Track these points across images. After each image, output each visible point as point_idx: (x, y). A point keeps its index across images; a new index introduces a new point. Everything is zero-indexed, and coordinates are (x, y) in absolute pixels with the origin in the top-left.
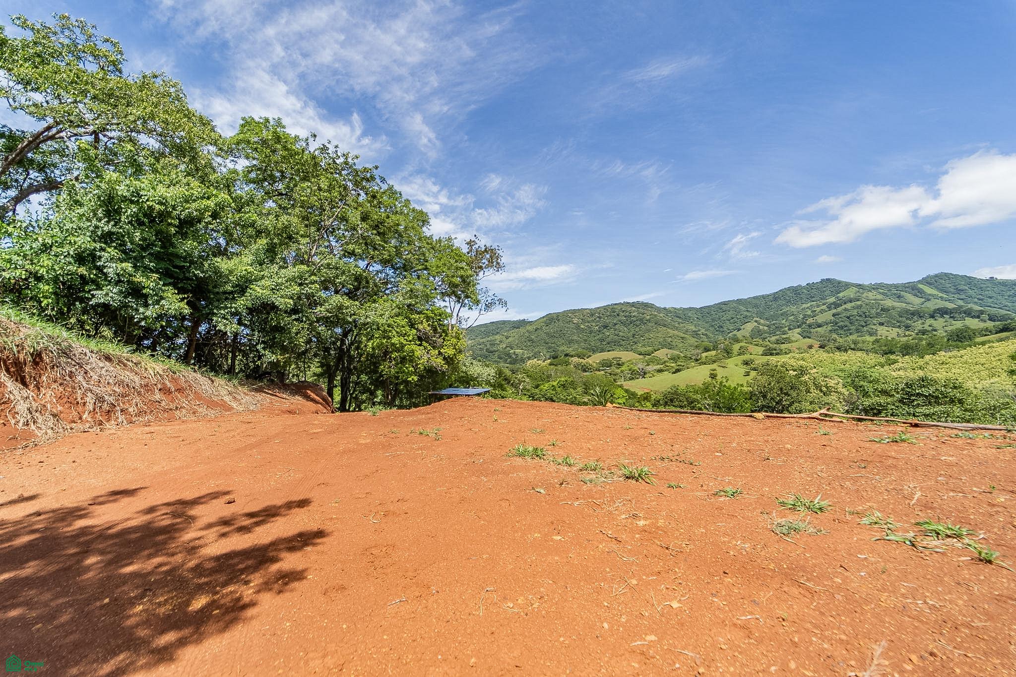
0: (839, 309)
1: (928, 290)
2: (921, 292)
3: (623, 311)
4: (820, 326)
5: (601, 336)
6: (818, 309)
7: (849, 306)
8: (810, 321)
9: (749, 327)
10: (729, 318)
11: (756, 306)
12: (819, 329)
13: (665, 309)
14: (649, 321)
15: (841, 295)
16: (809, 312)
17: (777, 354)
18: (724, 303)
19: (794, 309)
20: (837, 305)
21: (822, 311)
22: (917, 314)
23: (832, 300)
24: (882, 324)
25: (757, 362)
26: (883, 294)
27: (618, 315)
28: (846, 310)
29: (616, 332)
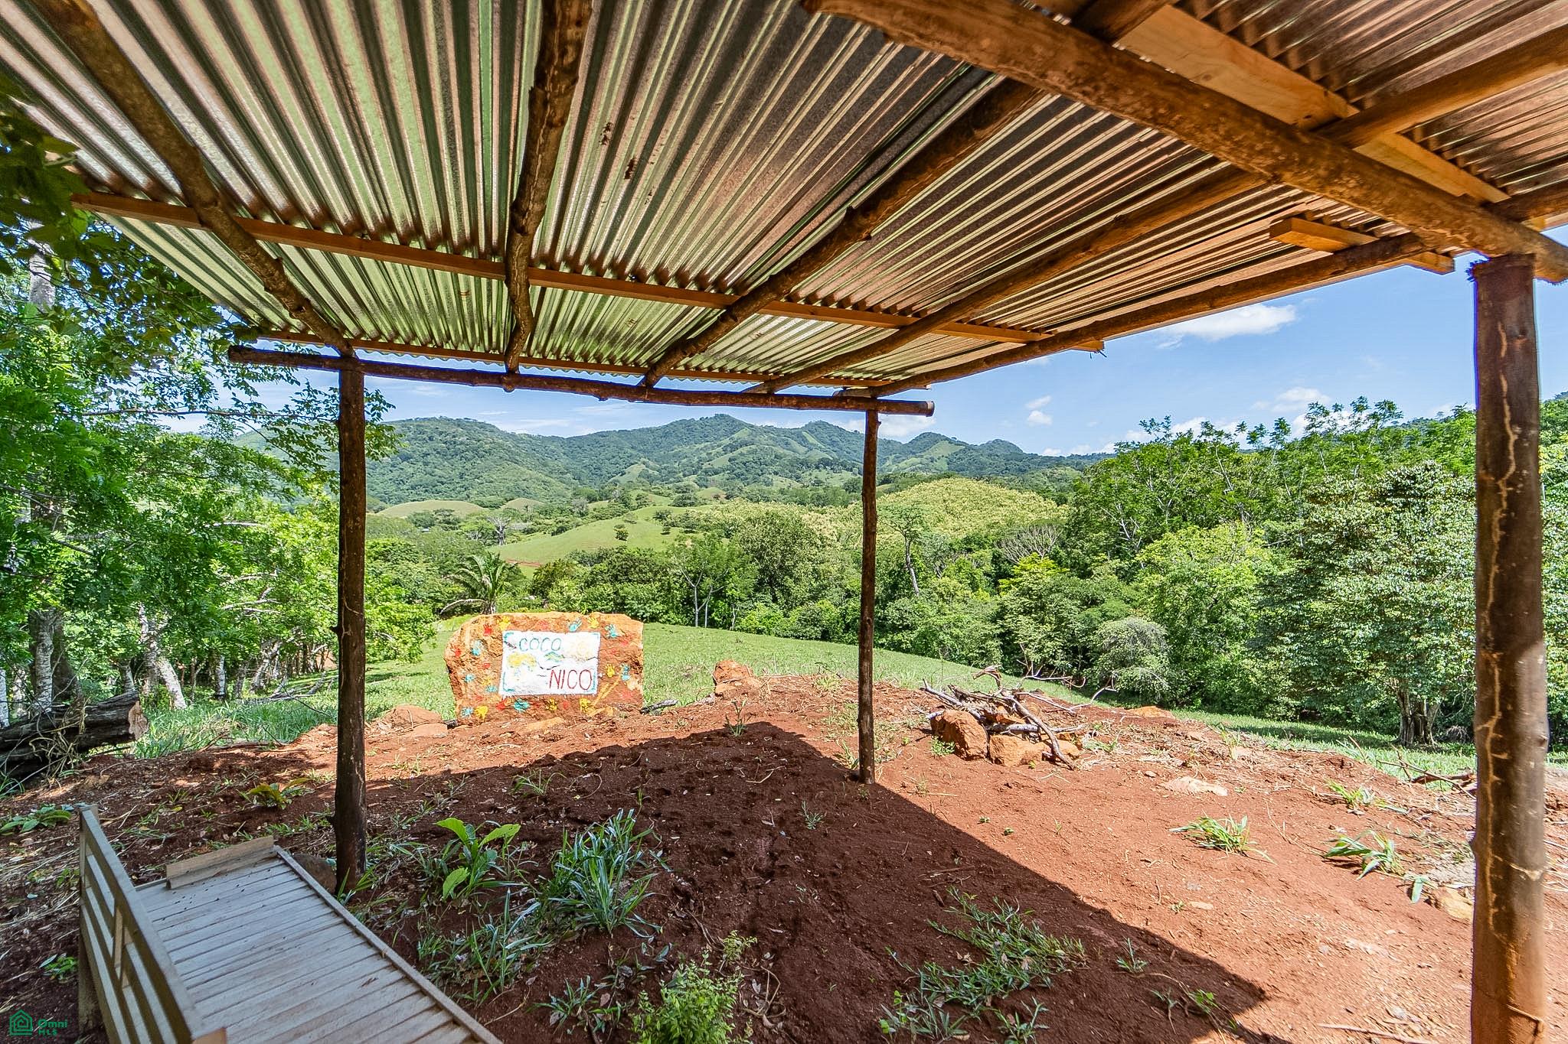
0: (736, 453)
1: (811, 439)
2: (804, 439)
3: (441, 433)
4: (716, 473)
5: (396, 473)
6: (713, 452)
7: (744, 450)
8: (706, 466)
9: (636, 469)
10: (609, 456)
11: (643, 442)
12: (715, 477)
13: (513, 435)
14: (489, 452)
15: (735, 436)
16: (704, 455)
17: (692, 505)
18: (602, 435)
19: (686, 449)
20: (733, 448)
21: (718, 454)
22: (805, 464)
23: (726, 441)
24: (776, 473)
25: (673, 515)
26: (773, 439)
27: (431, 439)
28: (742, 454)
29: (428, 469)
